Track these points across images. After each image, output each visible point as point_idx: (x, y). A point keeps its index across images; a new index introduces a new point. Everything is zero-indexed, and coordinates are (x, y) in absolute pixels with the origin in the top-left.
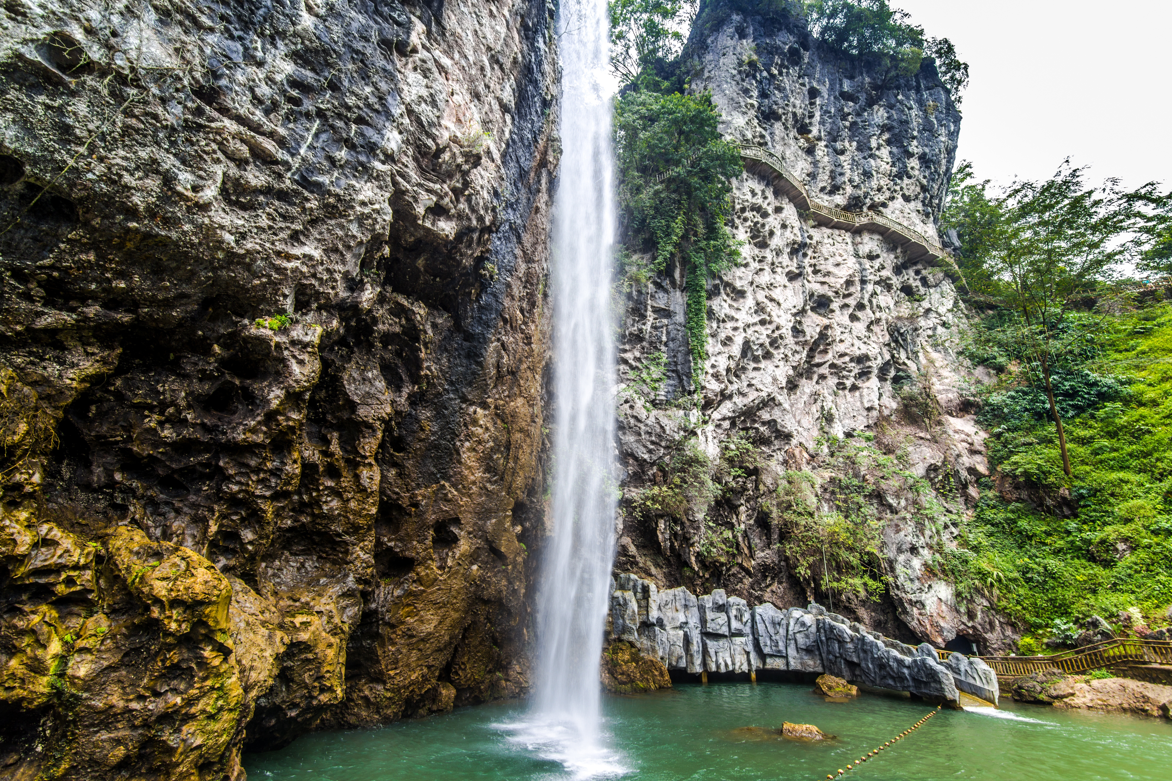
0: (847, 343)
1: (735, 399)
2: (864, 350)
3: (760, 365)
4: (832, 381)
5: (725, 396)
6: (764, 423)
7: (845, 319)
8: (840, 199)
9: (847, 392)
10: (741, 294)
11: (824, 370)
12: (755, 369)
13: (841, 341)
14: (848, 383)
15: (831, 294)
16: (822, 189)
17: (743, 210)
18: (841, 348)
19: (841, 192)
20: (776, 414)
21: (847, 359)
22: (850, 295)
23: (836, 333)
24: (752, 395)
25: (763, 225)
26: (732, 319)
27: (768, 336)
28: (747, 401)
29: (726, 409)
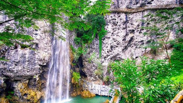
0: (138, 39)
1: (111, 55)
2: (142, 39)
3: (115, 49)
4: (134, 47)
5: (108, 56)
6: (118, 58)
7: (138, 34)
8: (138, 5)
9: (138, 49)
10: (109, 38)
11: (133, 45)
12: (114, 50)
13: (136, 39)
14: (138, 47)
15: (134, 29)
16: (134, 4)
17: (110, 21)
18: (136, 40)
19: (139, 3)
20: (120, 56)
21: (137, 42)
22: (139, 28)
23: (135, 37)
24: (114, 54)
25: (115, 22)
26: (108, 43)
27: (116, 43)
28: (113, 55)
29: (109, 57)
